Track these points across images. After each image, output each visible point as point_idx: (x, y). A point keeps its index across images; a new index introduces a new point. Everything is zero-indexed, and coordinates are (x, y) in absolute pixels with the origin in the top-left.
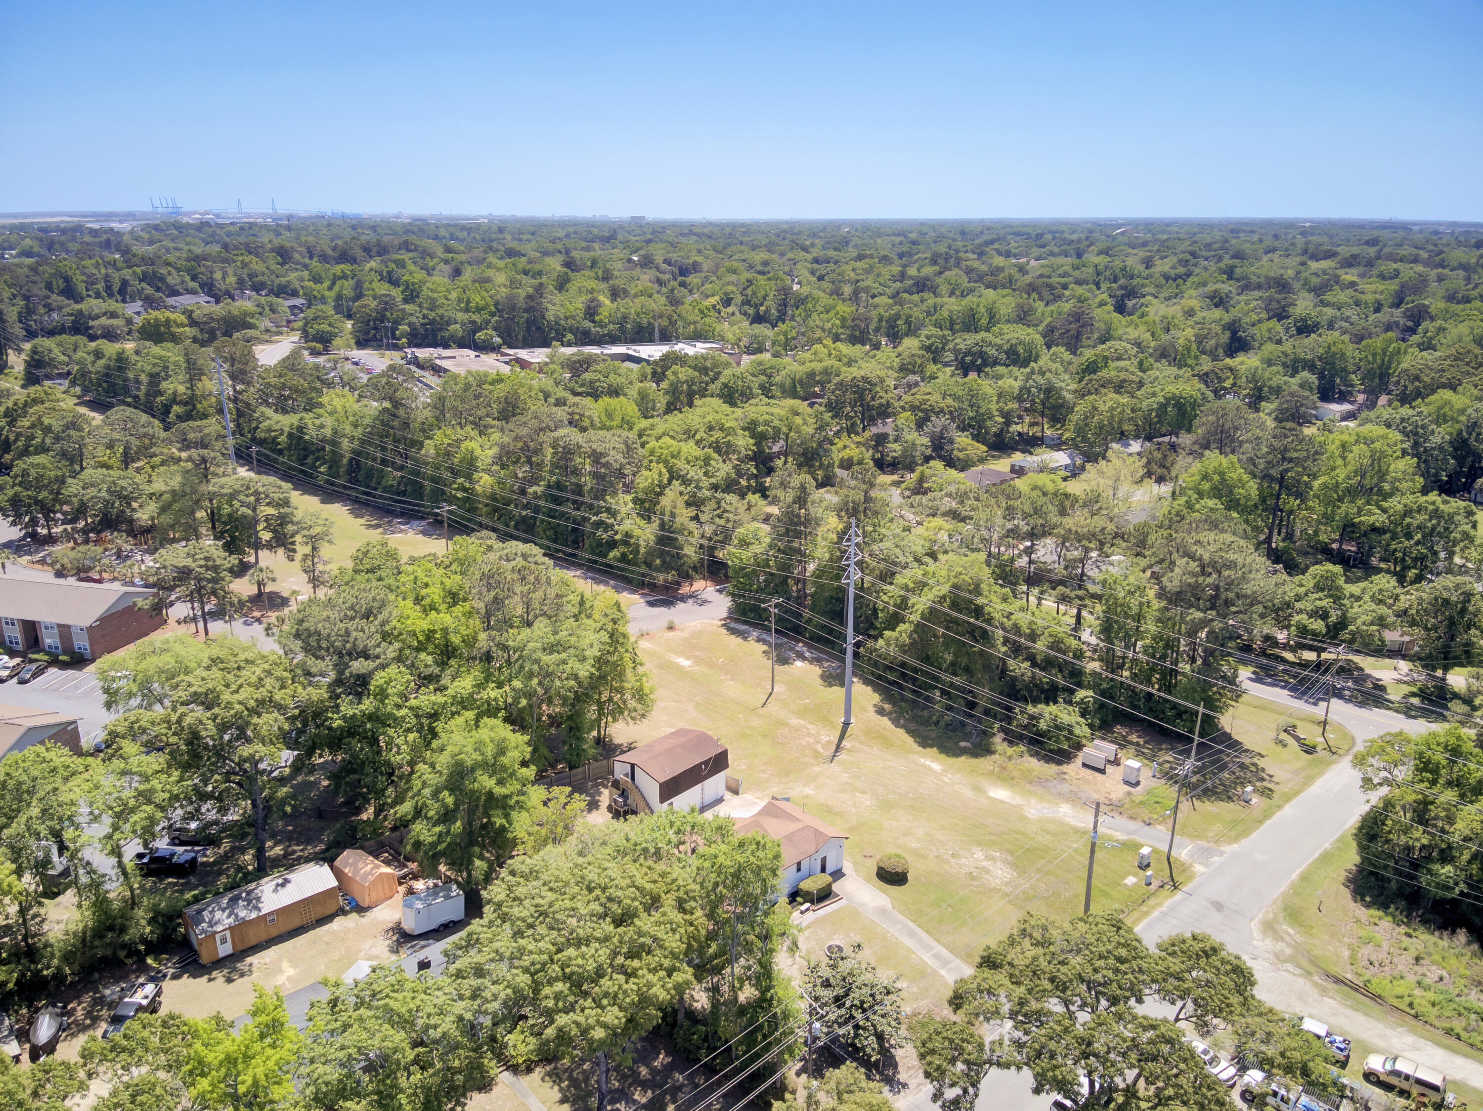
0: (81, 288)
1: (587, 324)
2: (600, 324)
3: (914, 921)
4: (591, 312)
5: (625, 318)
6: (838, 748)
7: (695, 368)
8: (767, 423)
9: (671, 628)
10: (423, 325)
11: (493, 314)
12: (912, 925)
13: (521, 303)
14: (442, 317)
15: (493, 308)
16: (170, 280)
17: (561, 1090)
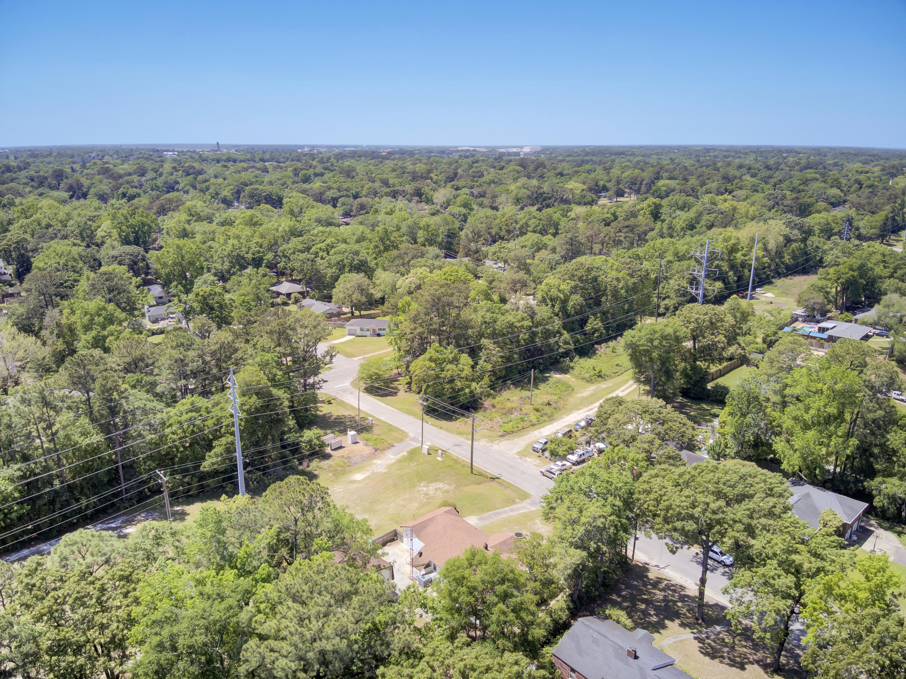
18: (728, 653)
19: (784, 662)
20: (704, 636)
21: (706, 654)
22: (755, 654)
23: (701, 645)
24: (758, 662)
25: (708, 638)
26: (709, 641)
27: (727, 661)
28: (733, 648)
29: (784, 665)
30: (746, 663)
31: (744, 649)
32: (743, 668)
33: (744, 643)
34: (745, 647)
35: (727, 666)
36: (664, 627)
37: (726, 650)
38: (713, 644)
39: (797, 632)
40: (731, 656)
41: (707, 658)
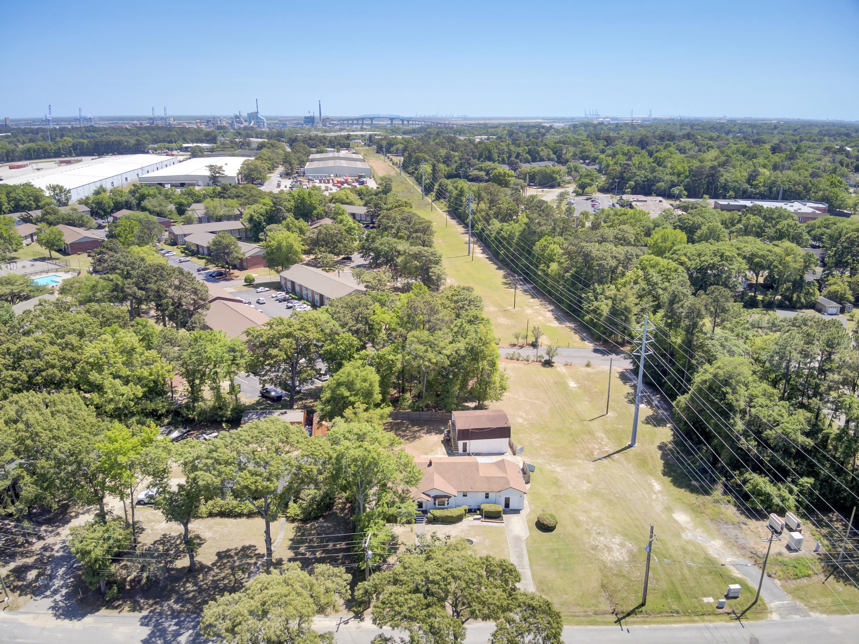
0: (495, 156)
1: (746, 186)
2: (756, 187)
3: (529, 552)
4: (751, 178)
5: (774, 183)
6: (609, 456)
7: (764, 218)
8: (763, 257)
9: (588, 365)
10: (644, 181)
11: (687, 177)
12: (525, 552)
13: (706, 171)
14: (655, 177)
15: (687, 173)
16: (542, 153)
17: (295, 536)
18: (234, 562)
19: (188, 585)
20: (259, 563)
21: (249, 547)
22: (214, 576)
23: (257, 552)
24: (210, 569)
25: (255, 563)
26: (253, 561)
27: (232, 553)
28: (232, 568)
29: (187, 581)
30: (217, 562)
31: (223, 575)
32: (219, 554)
33: (226, 581)
34: (224, 578)
35: (230, 548)
36: (291, 548)
37: (237, 563)
38: (249, 561)
39: (182, 631)
40: (231, 560)
41: (247, 545)
